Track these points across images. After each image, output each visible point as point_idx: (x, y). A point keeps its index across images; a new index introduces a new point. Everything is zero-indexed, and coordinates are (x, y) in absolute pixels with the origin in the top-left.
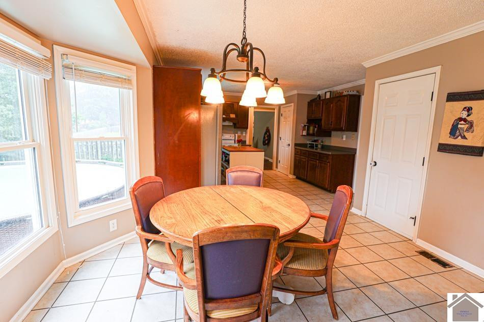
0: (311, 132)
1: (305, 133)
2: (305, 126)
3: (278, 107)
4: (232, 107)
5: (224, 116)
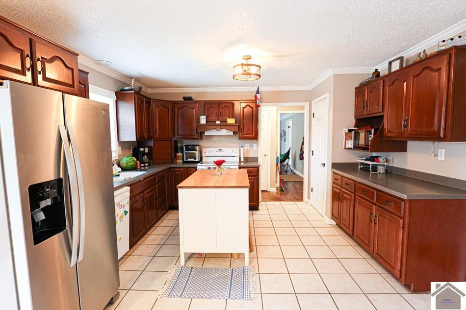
0: (362, 142)
1: (350, 144)
2: (350, 131)
3: (308, 103)
4: (231, 108)
5: (218, 122)
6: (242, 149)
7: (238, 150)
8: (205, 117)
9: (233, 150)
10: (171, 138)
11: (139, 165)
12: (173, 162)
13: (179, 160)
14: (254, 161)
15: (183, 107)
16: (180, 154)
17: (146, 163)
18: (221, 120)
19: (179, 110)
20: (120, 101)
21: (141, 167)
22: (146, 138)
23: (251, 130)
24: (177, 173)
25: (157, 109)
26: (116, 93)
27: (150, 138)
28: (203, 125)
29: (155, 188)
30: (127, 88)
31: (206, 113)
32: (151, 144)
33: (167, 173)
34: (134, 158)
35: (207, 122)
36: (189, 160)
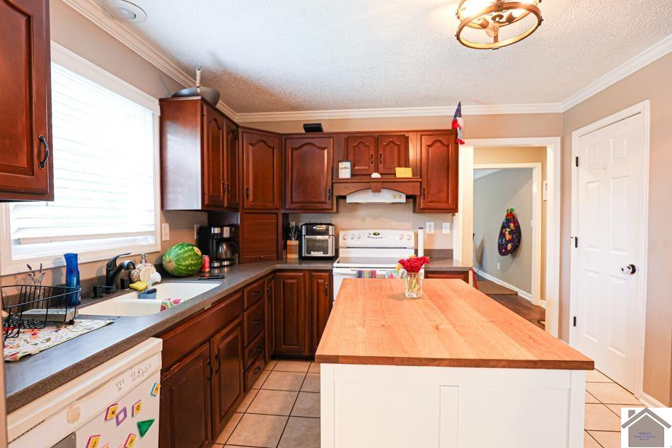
3: (558, 139)
4: (402, 148)
5: (375, 175)
6: (420, 232)
7: (412, 234)
8: (348, 164)
9: (403, 236)
10: (278, 209)
11: (207, 265)
12: (280, 258)
13: (291, 253)
14: (445, 258)
15: (303, 146)
16: (293, 242)
17: (224, 260)
18: (382, 172)
19: (295, 152)
20: (169, 119)
21: (211, 267)
22: (226, 205)
23: (445, 193)
24: (289, 281)
25: (250, 147)
26: (161, 101)
27: (234, 208)
28: (345, 181)
29: (241, 324)
30: (185, 92)
31: (351, 157)
32: (237, 219)
33: (269, 282)
34: (196, 249)
35: (353, 175)
36: (314, 254)
